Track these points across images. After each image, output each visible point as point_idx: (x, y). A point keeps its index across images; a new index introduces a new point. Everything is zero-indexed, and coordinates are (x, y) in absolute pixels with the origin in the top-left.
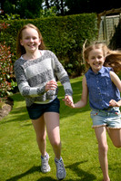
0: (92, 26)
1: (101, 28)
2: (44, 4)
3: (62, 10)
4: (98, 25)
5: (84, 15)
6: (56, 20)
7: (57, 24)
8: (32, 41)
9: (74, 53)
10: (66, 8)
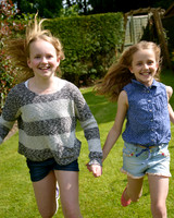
0: (118, 27)
1: (128, 29)
2: (65, 2)
3: (85, 9)
4: (125, 26)
5: (109, 14)
6: (78, 20)
7: (79, 24)
8: (45, 61)
9: (98, 57)
10: (90, 6)
